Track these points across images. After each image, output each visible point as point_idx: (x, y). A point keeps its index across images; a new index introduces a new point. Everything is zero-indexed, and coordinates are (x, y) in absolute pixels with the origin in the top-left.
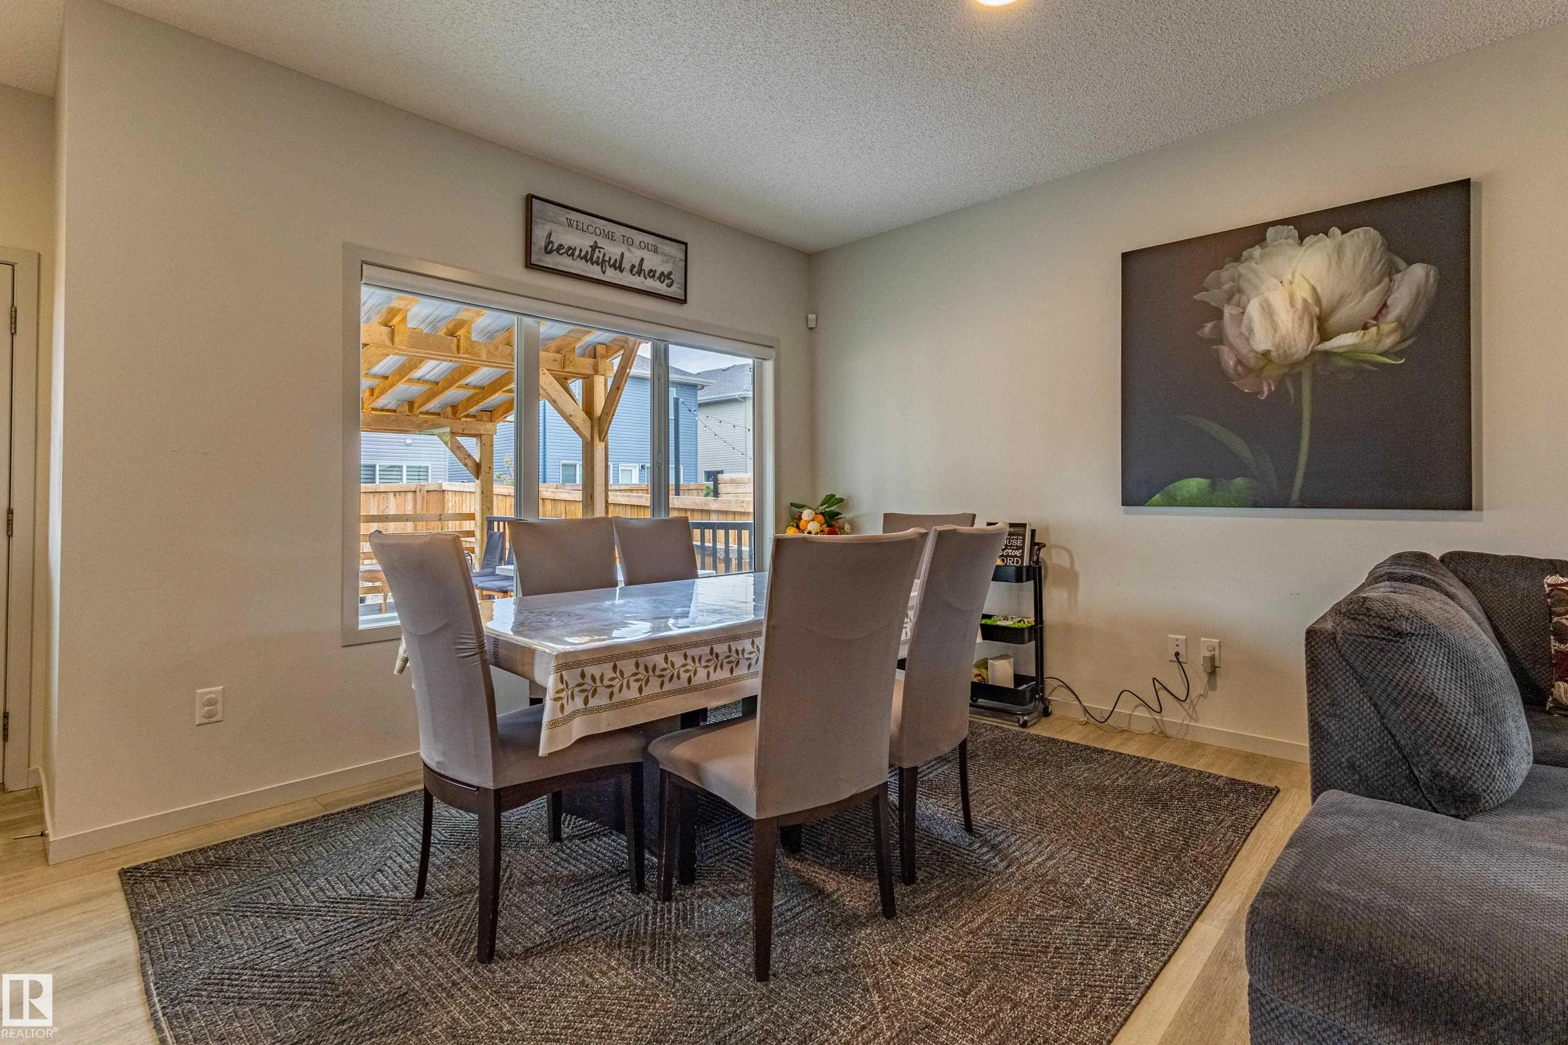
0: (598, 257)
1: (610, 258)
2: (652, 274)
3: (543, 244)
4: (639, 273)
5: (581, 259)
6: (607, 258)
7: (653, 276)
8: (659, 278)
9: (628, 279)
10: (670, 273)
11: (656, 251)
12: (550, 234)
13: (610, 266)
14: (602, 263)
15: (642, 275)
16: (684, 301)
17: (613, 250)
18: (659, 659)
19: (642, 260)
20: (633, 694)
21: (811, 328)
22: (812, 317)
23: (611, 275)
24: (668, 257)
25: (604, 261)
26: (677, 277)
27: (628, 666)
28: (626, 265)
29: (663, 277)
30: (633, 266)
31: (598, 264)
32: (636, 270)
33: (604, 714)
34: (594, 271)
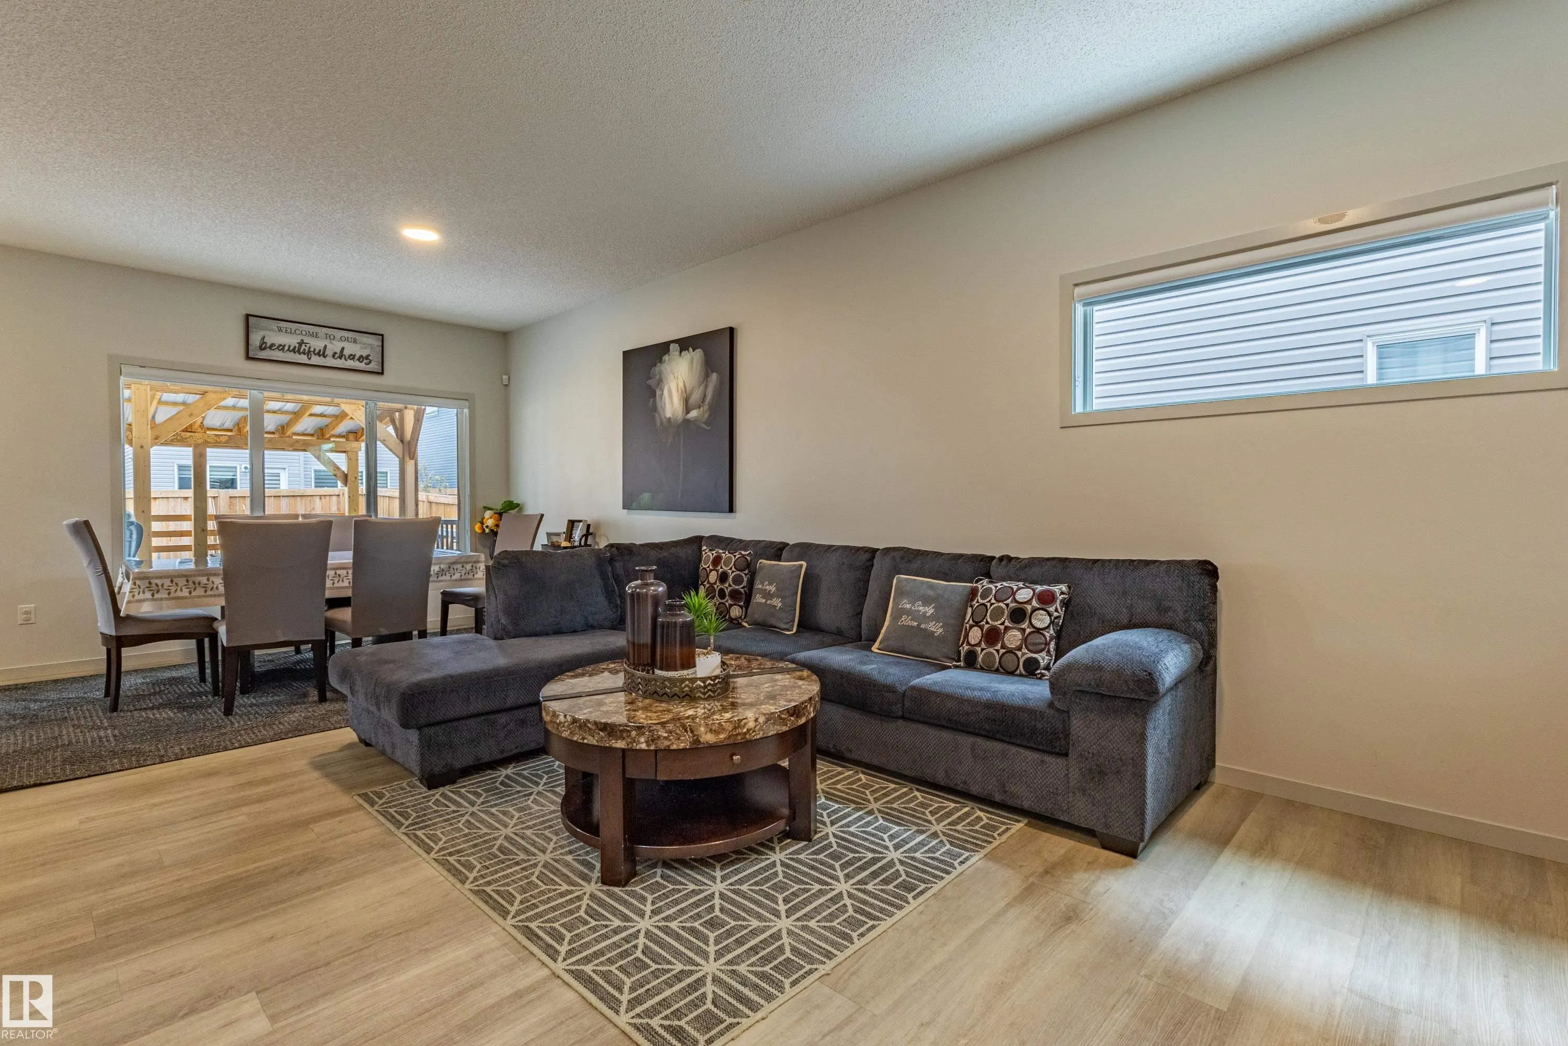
0: (304, 350)
1: (315, 350)
2: (352, 357)
3: (258, 344)
4: (340, 357)
5: (290, 351)
6: (312, 349)
7: (353, 359)
8: (359, 360)
9: (330, 362)
10: (369, 356)
11: (355, 341)
12: (264, 338)
13: (315, 354)
14: (308, 353)
15: (343, 358)
16: (382, 373)
17: (317, 344)
18: (204, 580)
19: (343, 348)
20: (185, 593)
21: (506, 385)
22: (505, 377)
23: (315, 360)
24: (365, 346)
25: (309, 351)
26: (375, 358)
27: (182, 582)
28: (329, 352)
29: (361, 359)
30: (335, 353)
31: (304, 354)
32: (337, 356)
33: (164, 602)
34: (303, 359)
